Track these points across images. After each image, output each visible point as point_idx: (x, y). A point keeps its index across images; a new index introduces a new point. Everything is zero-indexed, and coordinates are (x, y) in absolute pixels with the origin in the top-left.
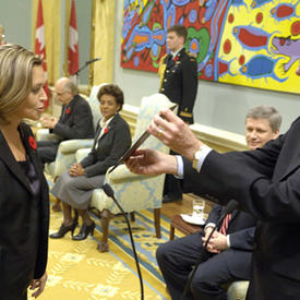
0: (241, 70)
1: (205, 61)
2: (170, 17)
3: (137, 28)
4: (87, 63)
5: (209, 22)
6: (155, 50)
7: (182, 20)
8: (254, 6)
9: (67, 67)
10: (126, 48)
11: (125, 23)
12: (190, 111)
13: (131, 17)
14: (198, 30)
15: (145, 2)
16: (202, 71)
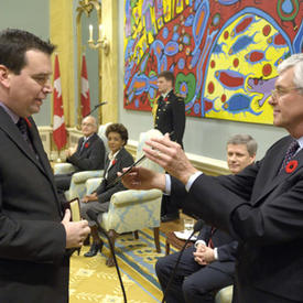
0: (223, 107)
1: (193, 101)
2: (162, 65)
3: (136, 75)
4: (96, 107)
5: (195, 68)
6: (152, 93)
7: (172, 68)
8: (231, 54)
10: (127, 93)
11: (126, 72)
13: (131, 67)
14: (186, 75)
15: (142, 53)
16: (192, 109)
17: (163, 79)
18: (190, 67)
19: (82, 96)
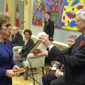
0: (68, 25)
1: (58, 22)
2: (47, 9)
3: (37, 12)
4: (22, 23)
5: (58, 10)
6: (43, 19)
7: (50, 10)
8: (71, 6)
9: (15, 24)
10: (34, 18)
11: (33, 11)
12: (52, 37)
13: (35, 9)
14: (55, 13)
15: (40, 4)
16: (57, 25)
17: (46, 14)
18: (57, 10)
19: (16, 19)
